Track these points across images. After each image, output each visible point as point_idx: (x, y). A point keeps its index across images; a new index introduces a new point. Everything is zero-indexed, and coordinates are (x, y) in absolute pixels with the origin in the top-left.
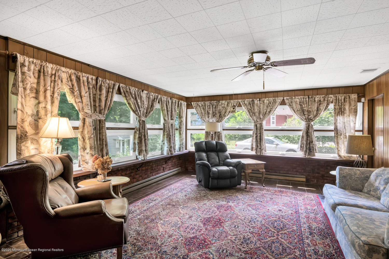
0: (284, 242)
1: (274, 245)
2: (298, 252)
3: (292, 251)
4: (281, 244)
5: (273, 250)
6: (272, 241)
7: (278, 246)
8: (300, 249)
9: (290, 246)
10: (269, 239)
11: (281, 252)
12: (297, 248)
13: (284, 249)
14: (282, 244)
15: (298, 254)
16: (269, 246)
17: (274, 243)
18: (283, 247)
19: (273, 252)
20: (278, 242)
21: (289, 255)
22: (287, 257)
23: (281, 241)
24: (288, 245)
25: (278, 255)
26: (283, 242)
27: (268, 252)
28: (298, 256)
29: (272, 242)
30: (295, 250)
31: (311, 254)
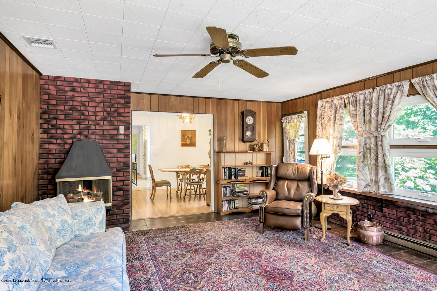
0: (186, 287)
1: (193, 279)
2: (168, 283)
3: (174, 281)
4: (188, 283)
5: (191, 275)
6: (199, 283)
7: (189, 280)
8: (167, 286)
9: (178, 285)
10: (202, 283)
11: (183, 276)
12: (171, 286)
13: (182, 279)
14: (186, 284)
15: (167, 281)
16: (196, 276)
17: (195, 281)
18: (184, 282)
19: (190, 273)
20: (191, 284)
21: (175, 277)
22: (176, 274)
23: (189, 287)
24: (181, 286)
25: (184, 272)
26: (188, 287)
27: (194, 271)
28: (167, 279)
29: (197, 281)
30: (171, 283)
31: (155, 286)
